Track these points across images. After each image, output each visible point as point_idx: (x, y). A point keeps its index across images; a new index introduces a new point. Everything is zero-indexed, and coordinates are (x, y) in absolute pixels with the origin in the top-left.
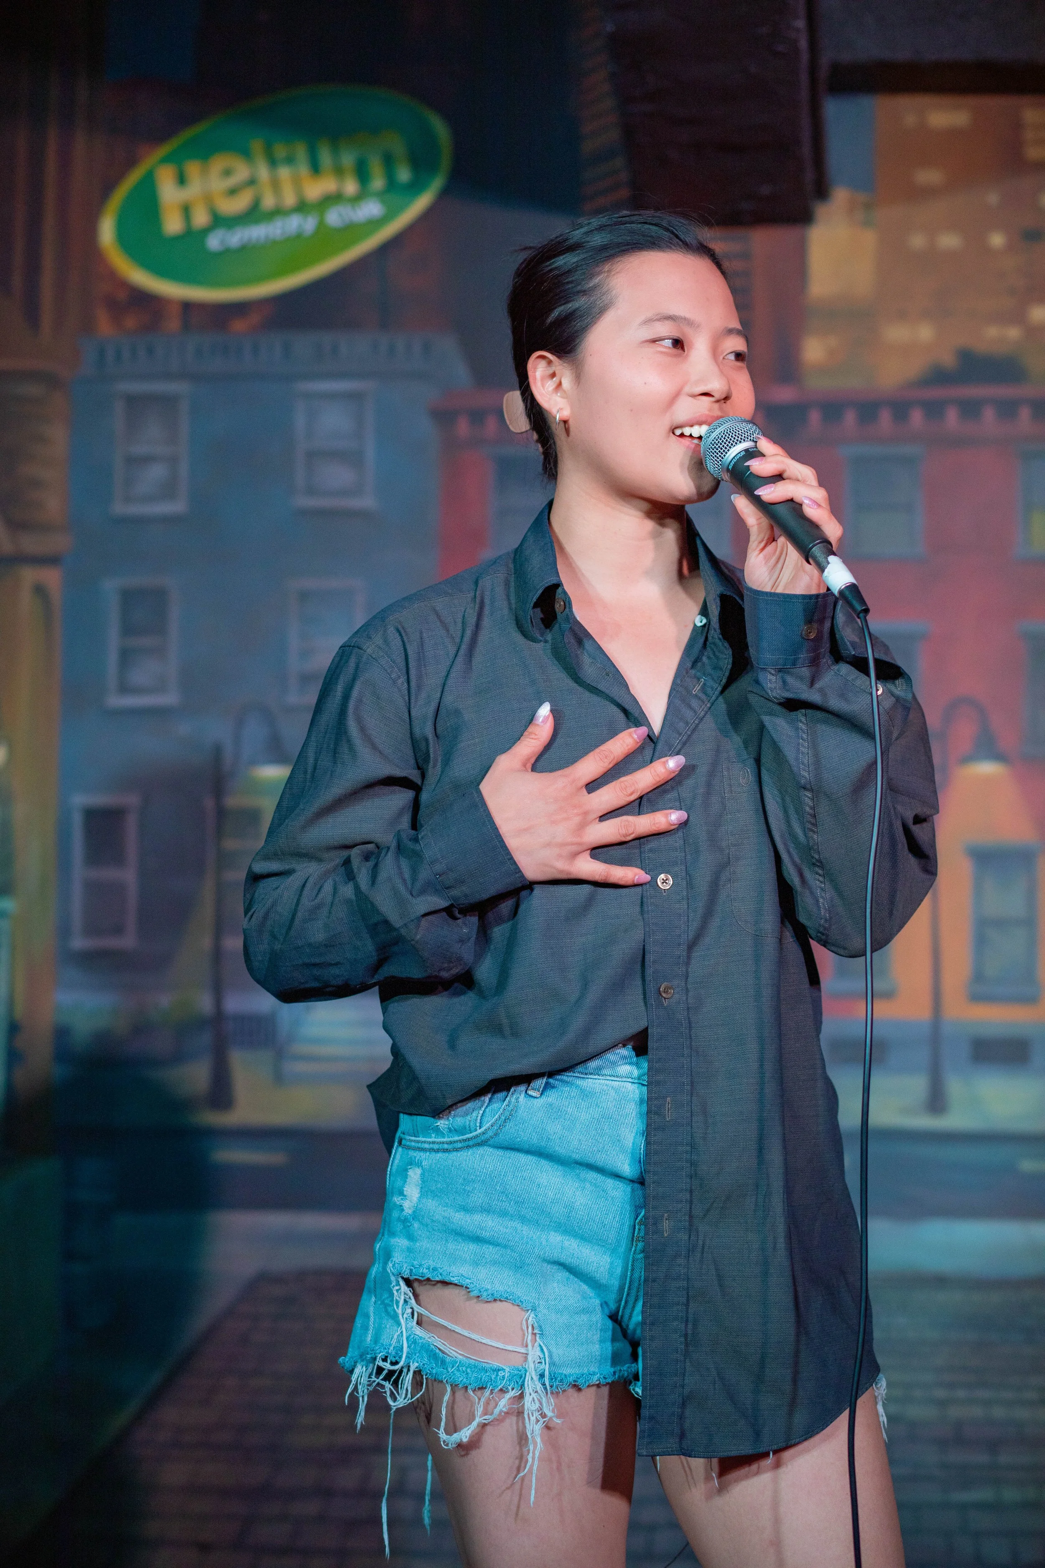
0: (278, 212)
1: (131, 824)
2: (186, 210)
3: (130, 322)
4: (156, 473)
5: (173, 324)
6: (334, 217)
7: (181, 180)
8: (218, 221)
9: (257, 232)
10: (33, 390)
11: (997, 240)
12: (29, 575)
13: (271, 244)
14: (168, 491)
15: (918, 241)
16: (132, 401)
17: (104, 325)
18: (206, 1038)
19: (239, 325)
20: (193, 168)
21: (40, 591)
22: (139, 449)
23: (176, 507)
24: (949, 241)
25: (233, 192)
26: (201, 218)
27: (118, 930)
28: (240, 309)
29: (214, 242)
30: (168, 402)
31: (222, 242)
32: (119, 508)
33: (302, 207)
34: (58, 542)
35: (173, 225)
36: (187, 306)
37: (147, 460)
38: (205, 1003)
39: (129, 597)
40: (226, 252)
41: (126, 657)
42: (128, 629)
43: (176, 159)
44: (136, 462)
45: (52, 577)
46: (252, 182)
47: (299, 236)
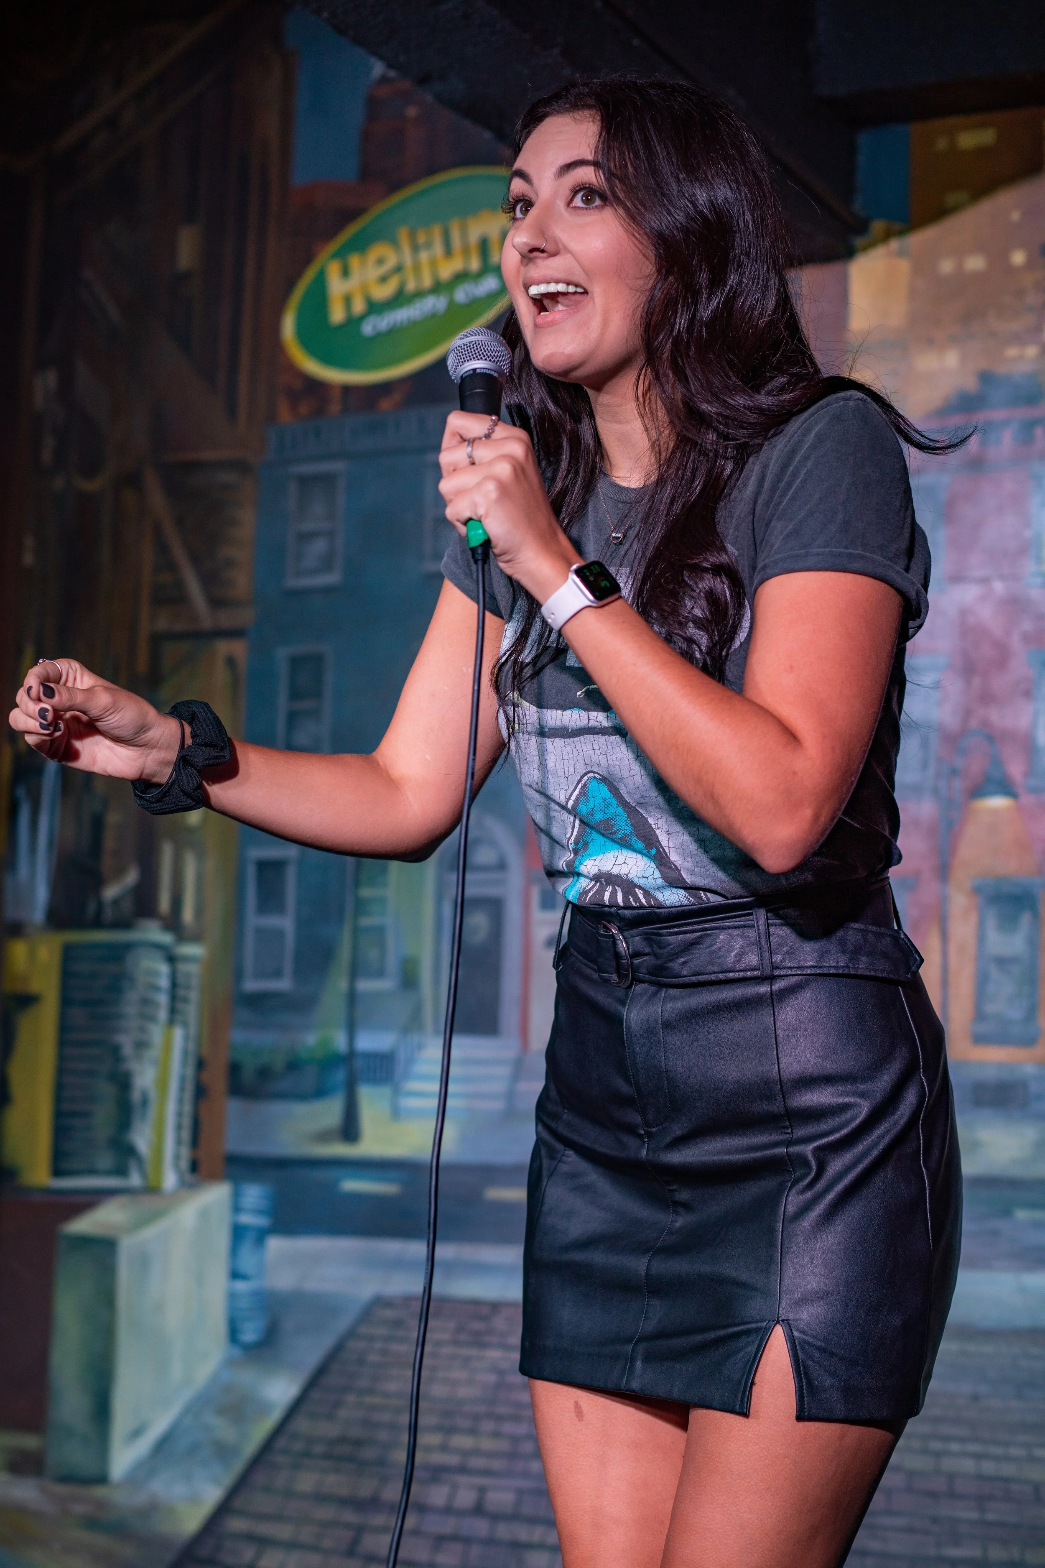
0: (419, 294)
1: (291, 876)
2: (348, 300)
3: (304, 409)
4: (319, 546)
5: (335, 408)
6: (461, 295)
7: (346, 272)
8: (374, 308)
9: (402, 315)
10: (228, 477)
11: (1018, 258)
12: (223, 647)
13: (412, 324)
14: (327, 564)
15: (947, 266)
16: (305, 481)
17: (284, 414)
18: (340, 1076)
19: (385, 404)
20: (354, 261)
21: (231, 662)
22: (308, 526)
23: (332, 578)
24: (975, 263)
25: (383, 279)
26: (359, 306)
27: (277, 974)
28: (384, 389)
29: (368, 328)
30: (327, 480)
31: (374, 327)
32: (293, 582)
33: (437, 288)
34: (245, 617)
35: (337, 315)
36: (348, 390)
37: (310, 536)
38: (340, 1041)
39: (296, 662)
40: (379, 336)
41: (293, 718)
42: (295, 694)
43: (342, 254)
44: (305, 537)
45: (238, 648)
46: (399, 269)
47: (433, 316)
